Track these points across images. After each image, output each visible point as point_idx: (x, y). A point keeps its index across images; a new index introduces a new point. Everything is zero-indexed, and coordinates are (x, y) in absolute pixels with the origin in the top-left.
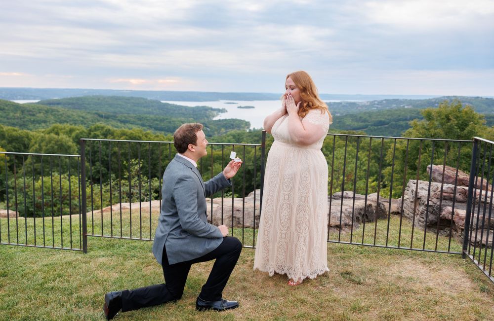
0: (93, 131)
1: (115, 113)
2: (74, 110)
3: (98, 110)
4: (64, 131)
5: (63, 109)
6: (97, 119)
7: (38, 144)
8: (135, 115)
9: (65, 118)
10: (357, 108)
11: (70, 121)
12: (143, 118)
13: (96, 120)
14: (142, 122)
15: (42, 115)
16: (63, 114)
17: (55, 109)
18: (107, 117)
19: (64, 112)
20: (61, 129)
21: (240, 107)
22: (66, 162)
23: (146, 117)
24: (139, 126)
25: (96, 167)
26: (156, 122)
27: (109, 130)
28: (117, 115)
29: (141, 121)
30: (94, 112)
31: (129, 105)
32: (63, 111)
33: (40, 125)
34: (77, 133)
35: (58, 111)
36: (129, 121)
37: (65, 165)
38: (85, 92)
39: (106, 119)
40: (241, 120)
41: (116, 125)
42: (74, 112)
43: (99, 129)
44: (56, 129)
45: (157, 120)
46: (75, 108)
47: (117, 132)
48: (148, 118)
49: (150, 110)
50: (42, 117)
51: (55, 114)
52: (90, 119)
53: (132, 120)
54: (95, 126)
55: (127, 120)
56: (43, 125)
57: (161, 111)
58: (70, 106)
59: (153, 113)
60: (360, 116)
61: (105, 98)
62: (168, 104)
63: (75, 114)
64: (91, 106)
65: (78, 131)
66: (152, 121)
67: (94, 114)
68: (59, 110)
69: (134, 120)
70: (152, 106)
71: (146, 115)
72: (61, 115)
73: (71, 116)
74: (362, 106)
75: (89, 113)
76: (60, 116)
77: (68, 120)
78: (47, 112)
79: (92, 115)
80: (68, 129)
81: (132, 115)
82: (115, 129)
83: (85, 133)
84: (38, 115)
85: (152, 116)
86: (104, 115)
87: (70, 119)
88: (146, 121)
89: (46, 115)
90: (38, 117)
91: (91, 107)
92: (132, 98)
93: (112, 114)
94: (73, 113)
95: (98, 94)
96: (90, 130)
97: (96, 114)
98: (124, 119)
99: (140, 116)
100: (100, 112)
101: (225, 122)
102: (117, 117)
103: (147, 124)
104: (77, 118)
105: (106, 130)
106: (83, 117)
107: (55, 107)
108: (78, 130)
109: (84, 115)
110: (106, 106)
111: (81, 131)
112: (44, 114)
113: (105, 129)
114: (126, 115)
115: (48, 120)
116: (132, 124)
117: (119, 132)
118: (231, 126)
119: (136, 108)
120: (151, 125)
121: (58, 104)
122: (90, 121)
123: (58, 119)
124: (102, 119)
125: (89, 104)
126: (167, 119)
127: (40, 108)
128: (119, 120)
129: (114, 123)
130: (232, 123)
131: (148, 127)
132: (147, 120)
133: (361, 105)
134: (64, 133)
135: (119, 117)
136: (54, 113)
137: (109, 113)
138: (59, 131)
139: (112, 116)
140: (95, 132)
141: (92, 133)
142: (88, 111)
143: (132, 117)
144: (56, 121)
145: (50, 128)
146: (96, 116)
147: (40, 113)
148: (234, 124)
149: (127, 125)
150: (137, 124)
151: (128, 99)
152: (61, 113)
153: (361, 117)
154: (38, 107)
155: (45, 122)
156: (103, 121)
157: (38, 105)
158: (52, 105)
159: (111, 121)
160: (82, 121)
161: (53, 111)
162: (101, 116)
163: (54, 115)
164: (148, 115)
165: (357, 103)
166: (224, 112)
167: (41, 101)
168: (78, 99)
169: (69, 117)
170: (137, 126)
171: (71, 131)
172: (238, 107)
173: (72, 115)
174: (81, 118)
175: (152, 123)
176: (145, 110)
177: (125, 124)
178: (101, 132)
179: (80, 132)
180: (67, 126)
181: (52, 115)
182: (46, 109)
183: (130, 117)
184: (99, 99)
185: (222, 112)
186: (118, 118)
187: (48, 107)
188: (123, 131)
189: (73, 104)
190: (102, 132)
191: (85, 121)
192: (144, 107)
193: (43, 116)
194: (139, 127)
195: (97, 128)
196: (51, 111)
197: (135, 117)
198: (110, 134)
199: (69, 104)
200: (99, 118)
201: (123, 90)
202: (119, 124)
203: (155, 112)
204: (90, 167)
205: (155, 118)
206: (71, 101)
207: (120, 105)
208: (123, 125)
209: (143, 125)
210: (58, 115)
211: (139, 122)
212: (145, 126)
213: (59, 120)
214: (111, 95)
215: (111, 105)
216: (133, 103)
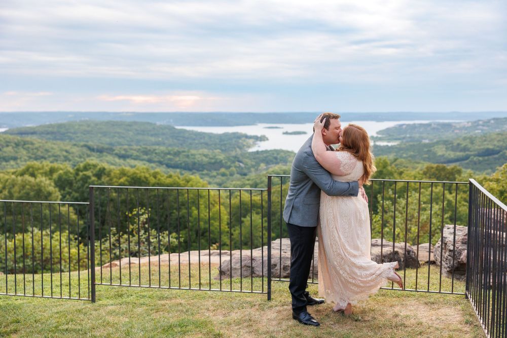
0: (82, 171)
1: (111, 144)
2: (55, 142)
3: (87, 142)
4: (41, 171)
5: (40, 141)
6: (87, 154)
7: (7, 190)
8: (139, 147)
9: (42, 152)
10: (453, 131)
11: (49, 157)
12: (150, 150)
13: (85, 156)
14: (149, 156)
15: (10, 149)
16: (40, 147)
17: (28, 141)
18: (100, 151)
19: (41, 145)
20: (39, 169)
21: (286, 133)
22: (45, 214)
23: (155, 150)
24: (145, 162)
25: (86, 221)
26: (169, 156)
27: (104, 169)
28: (114, 148)
29: (147, 154)
30: (82, 143)
31: (131, 133)
32: (39, 143)
33: (8, 163)
34: (60, 174)
35: (32, 144)
36: (131, 156)
37: (45, 219)
38: (70, 116)
39: (98, 153)
40: (288, 152)
41: (113, 162)
42: (54, 144)
43: (90, 168)
44: (31, 170)
45: (169, 153)
46: (55, 139)
47: (115, 171)
48: (157, 151)
49: (160, 139)
50: (10, 152)
51: (29, 148)
52: (77, 154)
53: (135, 153)
54: (85, 163)
55: (128, 153)
56: (12, 162)
57: (175, 141)
58: (49, 136)
59: (164, 144)
60: (458, 142)
61: (97, 125)
62: (185, 131)
63: (56, 147)
64: (79, 135)
65: (61, 172)
66: (162, 155)
67: (82, 146)
68: (35, 142)
69: (138, 154)
70: (163, 134)
71: (154, 147)
72: (37, 149)
73: (50, 150)
74: (460, 129)
75: (75, 145)
76: (35, 151)
77: (46, 156)
78: (17, 145)
79: (80, 148)
80: (47, 169)
81: (135, 147)
82: (112, 167)
83: (71, 173)
84: (5, 149)
85: (163, 148)
86: (95, 147)
87: (50, 154)
88: (154, 155)
89: (16, 149)
90: (5, 152)
91: (78, 137)
92: (135, 123)
93: (106, 146)
94: (53, 146)
95: (87, 119)
96: (78, 170)
97: (85, 146)
98: (123, 152)
99: (146, 148)
100: (90, 143)
101: (265, 155)
102: (114, 150)
103: (156, 159)
104: (58, 153)
105: (100, 169)
106: (67, 151)
107: (28, 138)
108: (61, 169)
109: (68, 148)
110: (99, 135)
111: (65, 170)
112: (13, 147)
113: (99, 167)
114: (126, 147)
115: (19, 157)
116: (135, 159)
117: (118, 172)
118: (274, 160)
119: (140, 137)
120: (162, 160)
121: (33, 133)
122: (77, 157)
123: (33, 154)
124: (94, 154)
125: (75, 133)
126: (184, 152)
127: (8, 140)
128: (116, 154)
129: (110, 158)
130: (275, 155)
131: (157, 164)
132: (156, 153)
133: (458, 127)
134: (42, 174)
135: (117, 150)
136: (26, 146)
137: (103, 145)
138: (36, 172)
139: (107, 149)
140: (85, 173)
141: (81, 174)
142: (74, 143)
143: (135, 150)
144: (30, 158)
145: (23, 168)
146: (85, 150)
147: (7, 146)
148: (279, 156)
149: (128, 160)
150: (142, 160)
151: (130, 125)
152: (37, 145)
153: (459, 144)
154: (4, 139)
155: (15, 159)
156: (94, 156)
157: (5, 136)
158: (23, 136)
159: (106, 156)
160: (65, 157)
161: (25, 143)
162: (91, 149)
163: (27, 149)
164: (157, 147)
165: (454, 125)
166: (264, 140)
167: (10, 129)
168: (60, 126)
169: (47, 151)
170: (141, 162)
171: (52, 171)
172: (284, 133)
173: (52, 148)
174: (65, 153)
175: (162, 158)
176: (153, 139)
177: (125, 160)
178: (92, 172)
179: (64, 173)
180: (47, 164)
181: (24, 149)
182: (16, 141)
183: (131, 149)
184: (89, 126)
185: (261, 141)
186: (114, 152)
187: (19, 138)
188: (123, 170)
189: (52, 133)
190: (94, 172)
191: (70, 157)
192: (152, 135)
193: (12, 151)
194: (144, 164)
195: (88, 167)
196: (22, 143)
197: (139, 149)
198: (105, 174)
199: (48, 133)
200: (89, 152)
201: (123, 113)
202: (117, 160)
203: (166, 141)
204: (77, 221)
205: (167, 151)
206: (50, 129)
207: (118, 133)
208: (122, 161)
209: (150, 161)
210: (33, 149)
211: (145, 157)
212: (154, 162)
213: (33, 156)
214: (106, 119)
215: (105, 134)
216: (136, 130)
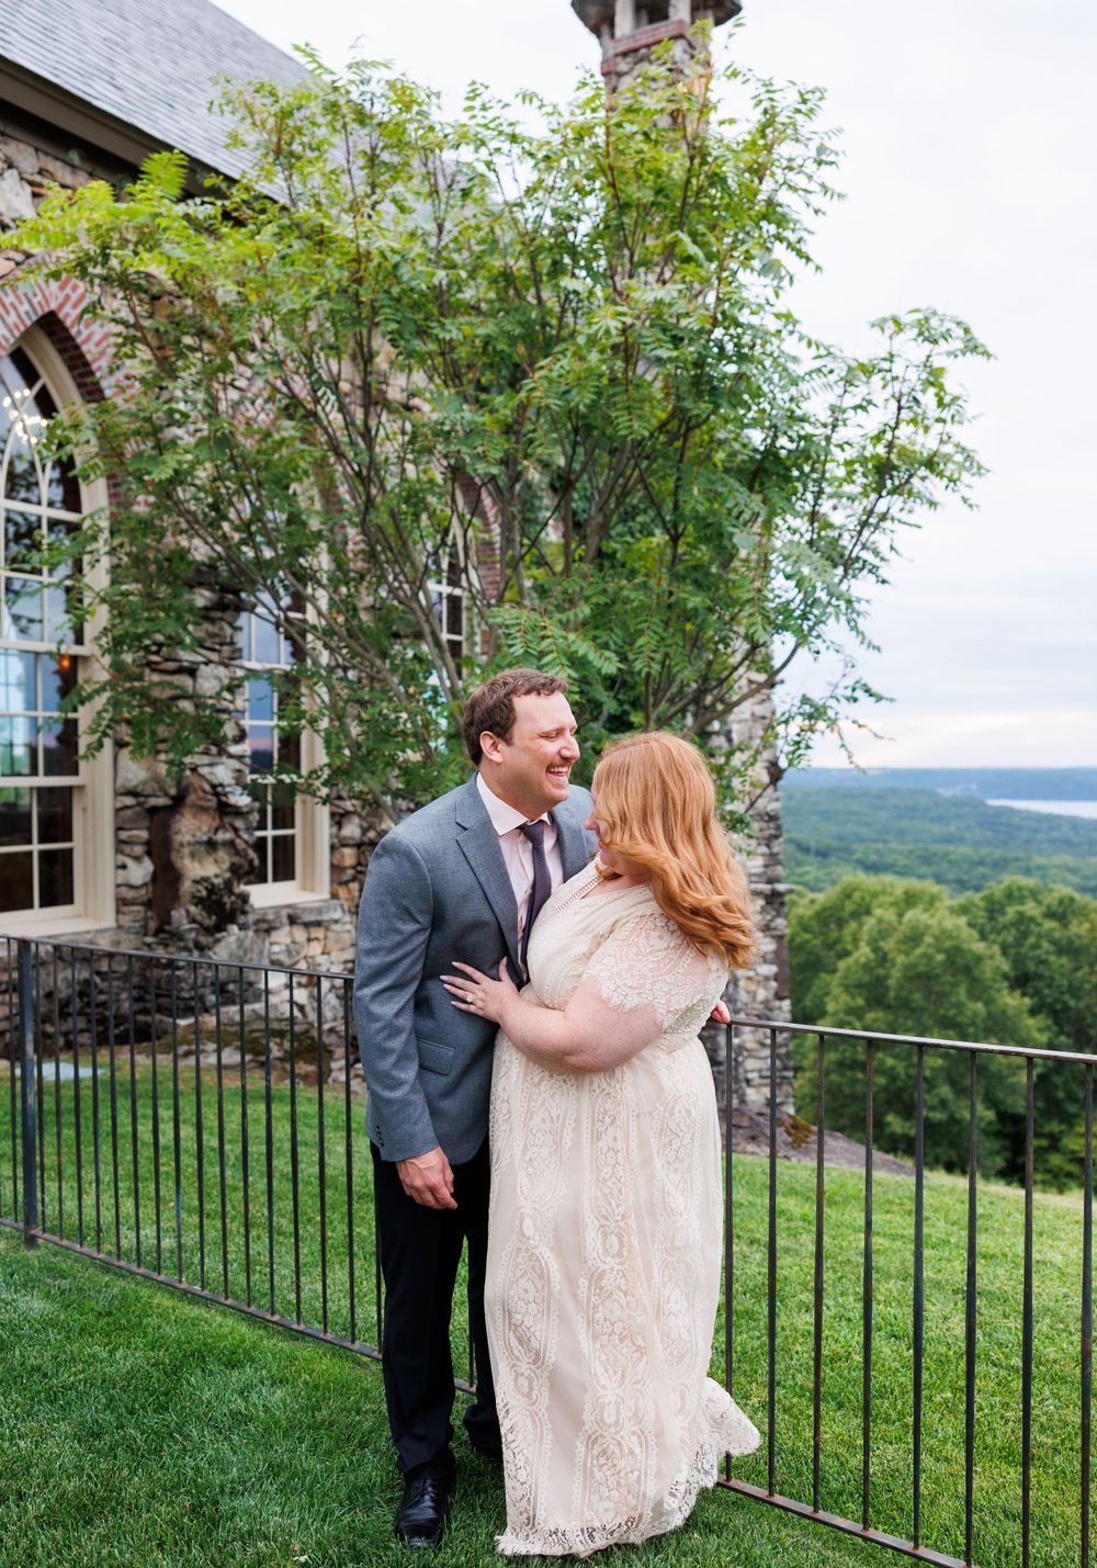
1: (840, 838)
6: (796, 860)
8: (908, 847)
12: (935, 855)
14: (934, 869)
18: (823, 854)
23: (946, 854)
26: (981, 870)
28: (852, 847)
29: (930, 863)
31: (884, 814)
36: (893, 866)
39: (819, 859)
45: (981, 863)
48: (952, 857)
49: (952, 829)
53: (902, 861)
57: (989, 834)
59: (962, 840)
62: (1012, 811)
66: (966, 866)
69: (909, 862)
70: (959, 817)
71: (943, 847)
81: (899, 846)
86: (812, 845)
88: (945, 865)
92: (893, 791)
93: (834, 843)
97: (790, 841)
98: (873, 858)
99: (927, 849)
102: (853, 853)
110: (814, 819)
114: (880, 845)
119: (905, 823)
120: (965, 877)
124: (810, 859)
126: (1017, 859)
128: (857, 863)
129: (846, 870)
132: (950, 862)
135: (860, 851)
137: (826, 841)
139: (838, 849)
143: (900, 853)
146: (790, 850)
151: (881, 795)
156: (811, 865)
159: (838, 865)
162: (806, 850)
164: (950, 847)
175: (966, 873)
176: (936, 829)
177: (876, 873)
186: (855, 857)
192: (932, 820)
197: (911, 852)
200: (799, 855)
203: (968, 835)
205: (976, 858)
207: (856, 813)
209: (939, 879)
211: (925, 870)
214: (827, 782)
215: (827, 815)
216: (896, 807)
